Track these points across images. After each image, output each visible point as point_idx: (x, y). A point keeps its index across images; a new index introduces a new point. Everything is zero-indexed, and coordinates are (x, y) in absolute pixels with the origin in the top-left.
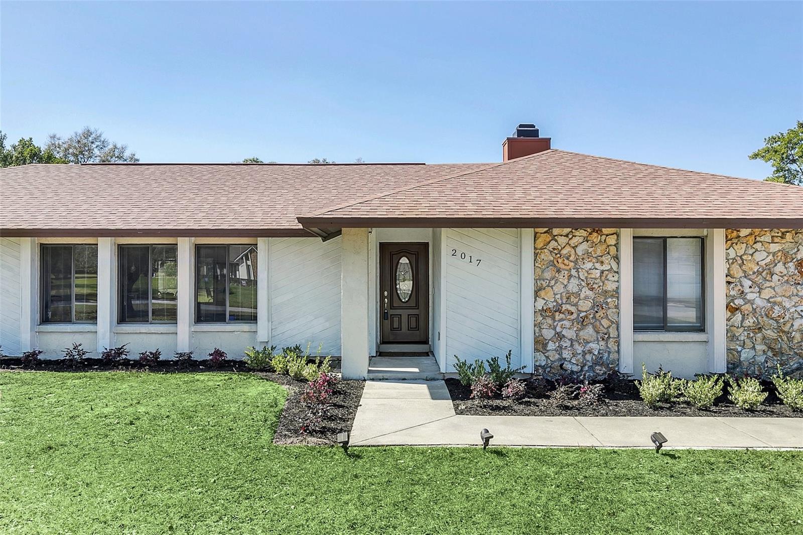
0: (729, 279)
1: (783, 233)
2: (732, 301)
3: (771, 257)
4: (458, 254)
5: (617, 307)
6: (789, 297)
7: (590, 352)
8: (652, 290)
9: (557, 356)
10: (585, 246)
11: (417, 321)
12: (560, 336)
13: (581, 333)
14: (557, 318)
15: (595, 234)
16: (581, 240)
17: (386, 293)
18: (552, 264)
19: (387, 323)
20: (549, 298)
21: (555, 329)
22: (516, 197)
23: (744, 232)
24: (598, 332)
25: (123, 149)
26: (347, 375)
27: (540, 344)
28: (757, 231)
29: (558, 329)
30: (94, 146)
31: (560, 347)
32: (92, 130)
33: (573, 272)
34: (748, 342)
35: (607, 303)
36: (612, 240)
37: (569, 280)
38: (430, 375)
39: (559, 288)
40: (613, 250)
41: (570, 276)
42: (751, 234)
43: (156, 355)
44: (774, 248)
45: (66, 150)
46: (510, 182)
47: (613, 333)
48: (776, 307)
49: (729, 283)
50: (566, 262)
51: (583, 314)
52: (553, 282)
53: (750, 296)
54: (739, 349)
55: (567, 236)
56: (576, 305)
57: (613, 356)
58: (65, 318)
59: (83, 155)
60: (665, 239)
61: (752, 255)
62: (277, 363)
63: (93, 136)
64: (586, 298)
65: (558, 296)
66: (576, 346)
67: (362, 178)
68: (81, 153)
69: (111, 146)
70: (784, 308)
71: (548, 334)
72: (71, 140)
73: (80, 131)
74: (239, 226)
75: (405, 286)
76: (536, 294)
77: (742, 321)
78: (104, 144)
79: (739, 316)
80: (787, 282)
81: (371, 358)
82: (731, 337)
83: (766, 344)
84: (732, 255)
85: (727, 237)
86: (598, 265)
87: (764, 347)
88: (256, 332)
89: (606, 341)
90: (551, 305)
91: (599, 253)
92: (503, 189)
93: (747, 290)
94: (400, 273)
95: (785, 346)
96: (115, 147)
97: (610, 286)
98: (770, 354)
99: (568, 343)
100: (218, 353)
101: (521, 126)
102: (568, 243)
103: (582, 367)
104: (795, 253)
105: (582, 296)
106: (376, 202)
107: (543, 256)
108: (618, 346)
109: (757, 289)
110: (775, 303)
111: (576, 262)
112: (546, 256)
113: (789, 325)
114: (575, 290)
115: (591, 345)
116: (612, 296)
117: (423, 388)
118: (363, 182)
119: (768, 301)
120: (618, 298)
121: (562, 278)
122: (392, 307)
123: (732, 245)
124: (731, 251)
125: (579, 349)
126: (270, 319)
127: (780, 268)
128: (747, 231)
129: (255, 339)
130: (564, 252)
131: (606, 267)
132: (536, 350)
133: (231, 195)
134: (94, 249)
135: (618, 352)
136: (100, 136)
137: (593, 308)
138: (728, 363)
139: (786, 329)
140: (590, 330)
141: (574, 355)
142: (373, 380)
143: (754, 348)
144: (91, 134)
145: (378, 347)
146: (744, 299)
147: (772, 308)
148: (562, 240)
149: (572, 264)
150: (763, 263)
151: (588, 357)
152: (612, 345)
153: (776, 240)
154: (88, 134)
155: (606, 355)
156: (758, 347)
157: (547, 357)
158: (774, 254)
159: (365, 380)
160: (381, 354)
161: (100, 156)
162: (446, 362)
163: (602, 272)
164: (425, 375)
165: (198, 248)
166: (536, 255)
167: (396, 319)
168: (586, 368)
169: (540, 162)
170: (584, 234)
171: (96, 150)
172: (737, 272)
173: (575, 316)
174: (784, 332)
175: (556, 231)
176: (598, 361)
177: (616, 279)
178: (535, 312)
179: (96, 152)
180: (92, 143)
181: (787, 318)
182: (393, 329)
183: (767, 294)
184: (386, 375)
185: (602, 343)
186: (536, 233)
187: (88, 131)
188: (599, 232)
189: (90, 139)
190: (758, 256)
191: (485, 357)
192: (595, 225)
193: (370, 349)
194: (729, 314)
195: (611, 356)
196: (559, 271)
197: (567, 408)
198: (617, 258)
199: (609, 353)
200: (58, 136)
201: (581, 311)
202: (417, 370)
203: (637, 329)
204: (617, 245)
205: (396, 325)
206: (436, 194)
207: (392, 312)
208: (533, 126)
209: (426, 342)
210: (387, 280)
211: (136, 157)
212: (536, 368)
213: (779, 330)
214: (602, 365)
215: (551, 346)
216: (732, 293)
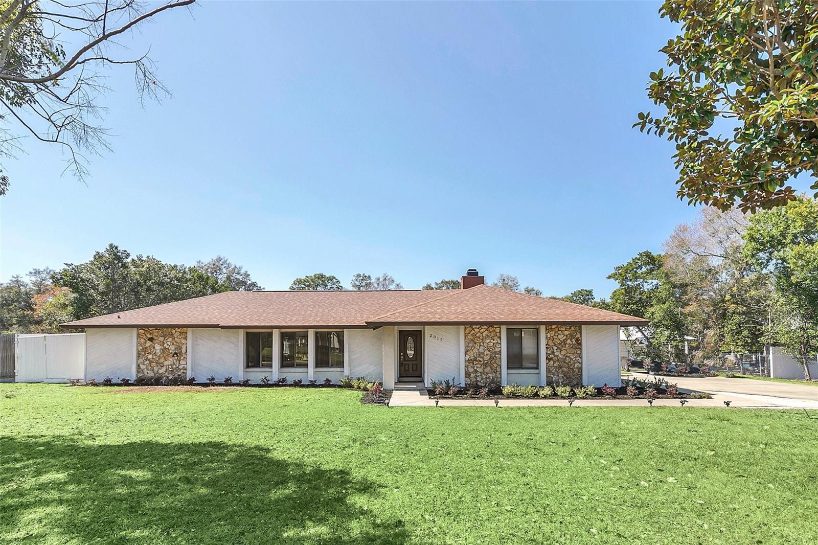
0: (547, 346)
1: (570, 327)
2: (549, 356)
3: (565, 337)
4: (433, 336)
5: (500, 358)
6: (573, 354)
7: (489, 378)
8: (515, 349)
9: (475, 380)
10: (486, 332)
11: (417, 367)
12: (476, 371)
13: (485, 370)
14: (475, 363)
15: (491, 328)
16: (485, 330)
17: (402, 354)
18: (472, 340)
19: (403, 368)
20: (471, 355)
21: (474, 368)
22: (458, 312)
23: (554, 327)
24: (492, 370)
25: (240, 268)
26: (386, 388)
27: (467, 374)
28: (559, 326)
29: (475, 368)
30: (223, 267)
31: (476, 375)
32: (222, 257)
33: (482, 344)
34: (556, 373)
35: (496, 357)
36: (498, 330)
37: (480, 347)
38: (421, 388)
39: (475, 351)
40: (498, 334)
41: (480, 345)
42: (556, 327)
43: (300, 381)
44: (566, 333)
45: (207, 269)
46: (457, 303)
47: (498, 370)
48: (567, 358)
49: (547, 348)
50: (478, 339)
51: (485, 362)
52: (473, 348)
53: (556, 354)
54: (552, 376)
55: (479, 328)
56: (483, 358)
57: (499, 379)
58: (257, 365)
59: (216, 272)
60: (521, 329)
61: (557, 336)
62: (355, 383)
63: (223, 261)
64: (487, 355)
65: (475, 354)
66: (483, 375)
67: (390, 298)
68: (216, 271)
69: (233, 267)
70: (571, 358)
71: (471, 370)
72: (209, 263)
73: (215, 258)
74: (336, 324)
75: (410, 353)
76: (466, 353)
77: (553, 364)
78: (229, 266)
79: (552, 362)
80: (572, 347)
81: (395, 383)
82: (548, 370)
83: (563, 374)
84: (549, 336)
85: (546, 329)
86: (492, 341)
87: (562, 375)
88: (343, 371)
89: (496, 373)
90: (472, 358)
91: (492, 335)
92: (453, 308)
93: (555, 351)
94: (408, 345)
95: (571, 375)
96: (235, 267)
97: (497, 350)
98: (565, 378)
99: (480, 374)
100: (328, 380)
101: (469, 270)
102: (479, 332)
103: (486, 384)
104: (576, 335)
105: (485, 354)
106: (397, 314)
107: (468, 337)
108: (501, 375)
109: (559, 351)
110: (567, 356)
111: (482, 339)
112: (470, 337)
113: (573, 366)
114: (483, 351)
115: (489, 375)
116: (498, 354)
117: (418, 393)
118: (391, 301)
119: (564, 355)
120: (501, 355)
121: (477, 346)
122: (404, 360)
123: (548, 332)
124: (548, 334)
125: (484, 377)
126: (349, 366)
127: (569, 341)
128: (555, 326)
129: (343, 375)
130: (477, 335)
131: (495, 342)
132: (466, 377)
133: (330, 308)
134: (271, 334)
135: (501, 378)
136: (227, 260)
137: (490, 359)
138: (547, 382)
139: (571, 367)
140: (489, 368)
141: (482, 379)
142: (396, 390)
143: (558, 376)
144: (221, 259)
145: (398, 379)
146: (554, 355)
147: (566, 358)
148: (477, 330)
149: (481, 340)
150: (562, 340)
151: (488, 380)
152: (498, 374)
153: (567, 329)
154: (219, 259)
155: (496, 379)
156: (560, 375)
157: (471, 380)
158: (567, 336)
159: (393, 390)
160: (399, 382)
161: (226, 273)
162: (428, 384)
163: (494, 343)
164: (418, 388)
165: (316, 333)
166: (465, 336)
167: (407, 366)
168: (487, 385)
169: (473, 292)
170: (486, 327)
171: (224, 269)
172: (551, 343)
173: (482, 362)
174: (571, 369)
175: (474, 327)
176: (492, 382)
177: (499, 346)
178: (465, 361)
179: (224, 270)
180: (222, 265)
181: (572, 363)
182: (405, 370)
183: (563, 352)
184: (402, 388)
185: (494, 374)
186: (465, 327)
187: (220, 258)
188: (492, 326)
189: (221, 262)
190: (560, 337)
191: (443, 380)
192: (490, 324)
193: (395, 379)
194: (548, 361)
195: (498, 379)
196: (475, 343)
197: (473, 398)
198: (500, 338)
199: (497, 378)
200: (201, 261)
201: (485, 361)
202: (415, 386)
203: (508, 368)
204: (500, 332)
205: (407, 369)
206: (423, 310)
207: (404, 363)
208: (475, 270)
209: (421, 377)
210: (403, 348)
211: (248, 273)
212: (466, 385)
213: (569, 368)
214: (494, 383)
215: (472, 375)
216: (549, 352)
